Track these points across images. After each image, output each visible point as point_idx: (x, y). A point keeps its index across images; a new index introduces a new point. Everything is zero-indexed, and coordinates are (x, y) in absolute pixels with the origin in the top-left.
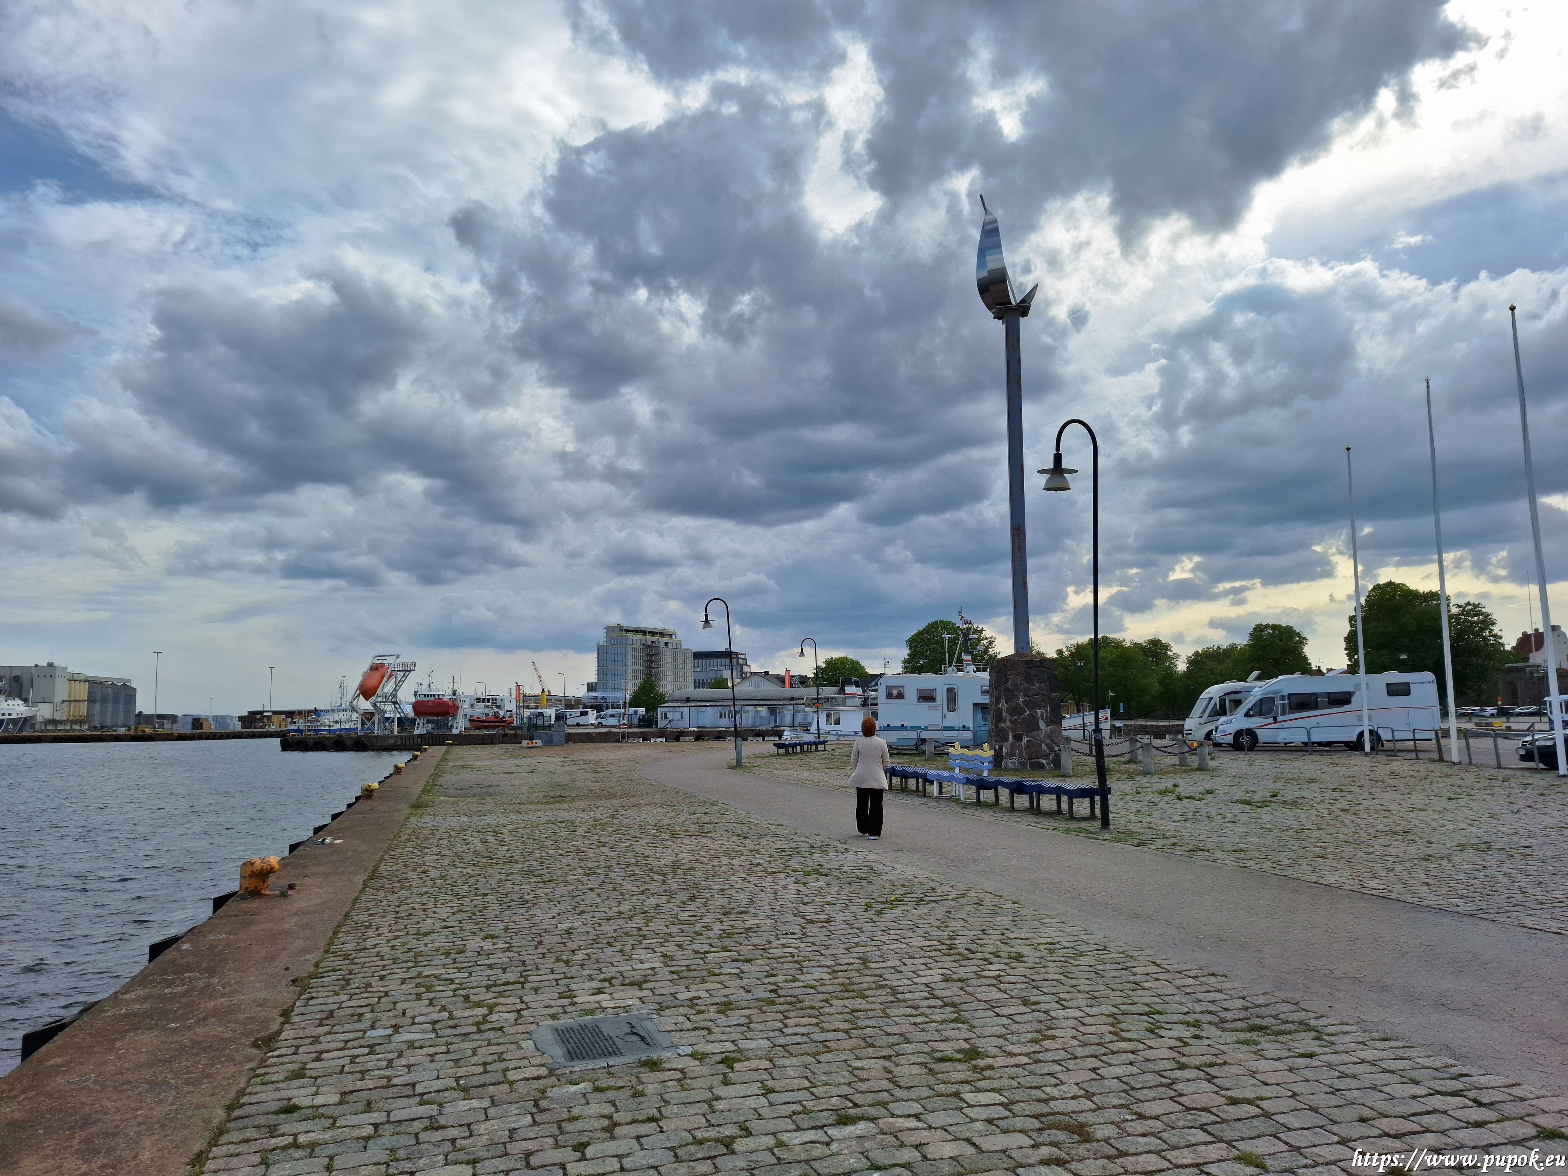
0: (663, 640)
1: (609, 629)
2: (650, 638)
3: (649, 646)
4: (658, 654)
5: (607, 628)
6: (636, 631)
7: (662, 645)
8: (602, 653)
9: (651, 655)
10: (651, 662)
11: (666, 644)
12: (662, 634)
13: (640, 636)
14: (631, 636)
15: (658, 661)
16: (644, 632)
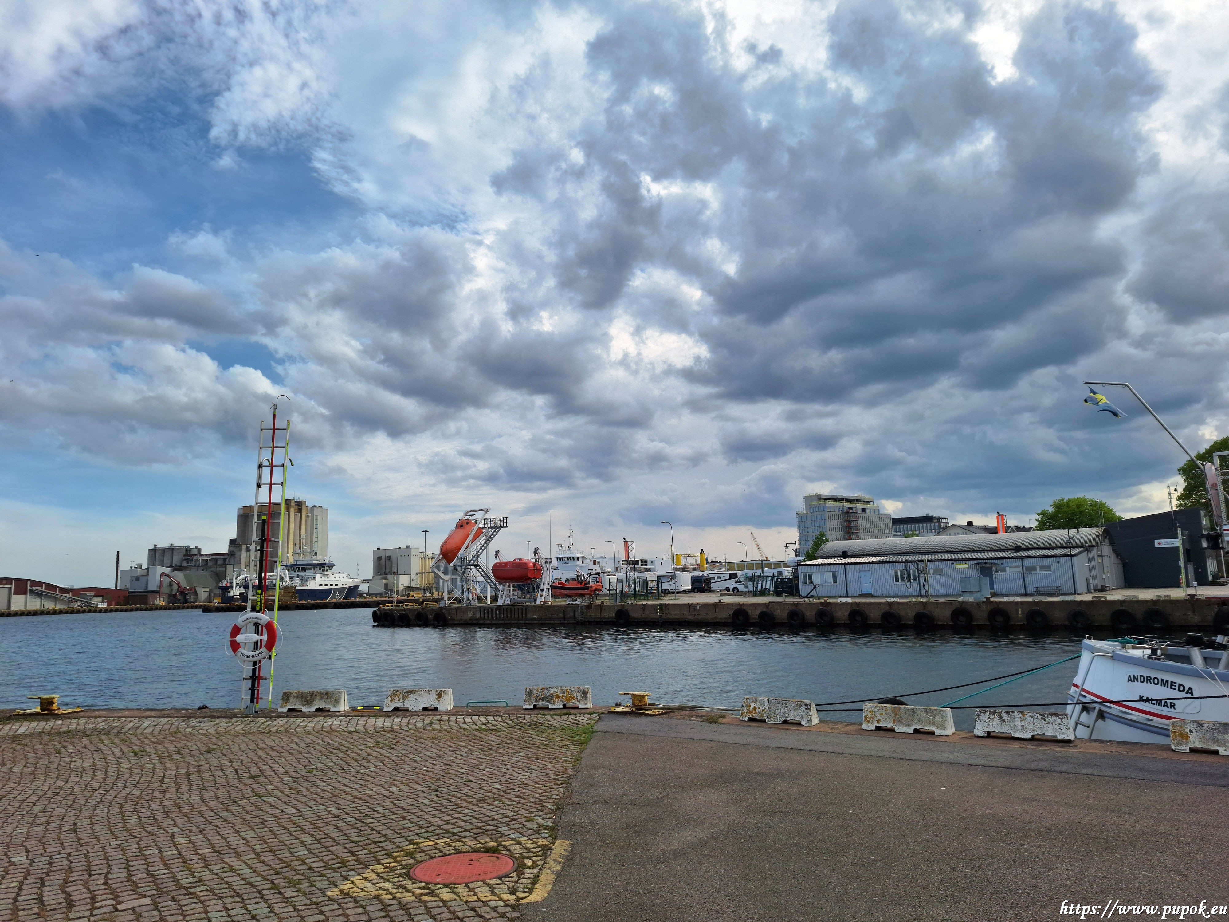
0: (860, 506)
1: (807, 499)
2: (847, 505)
3: (848, 513)
4: (856, 520)
5: (806, 498)
6: (834, 499)
7: (860, 511)
8: (802, 522)
9: (850, 521)
10: (849, 527)
11: (864, 510)
12: (859, 501)
13: (838, 504)
14: (828, 504)
15: (857, 526)
16: (841, 500)
